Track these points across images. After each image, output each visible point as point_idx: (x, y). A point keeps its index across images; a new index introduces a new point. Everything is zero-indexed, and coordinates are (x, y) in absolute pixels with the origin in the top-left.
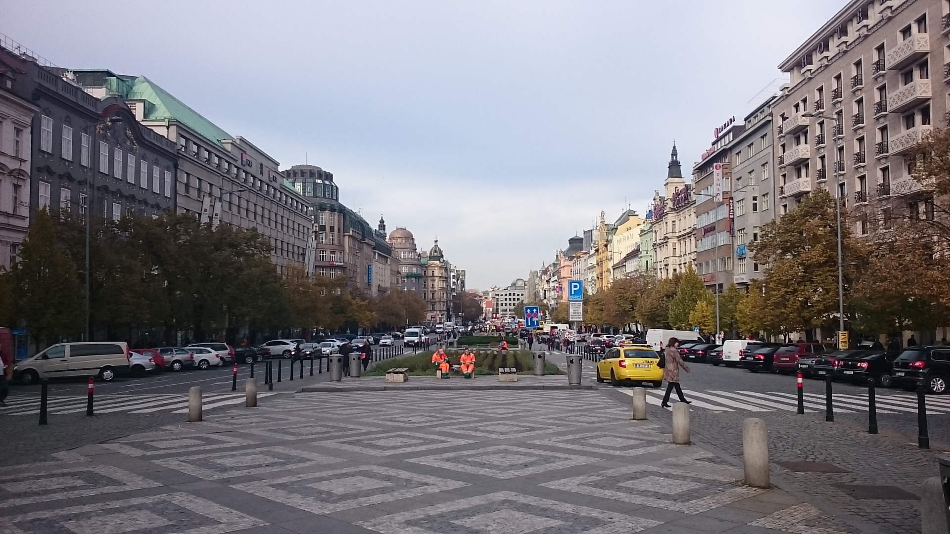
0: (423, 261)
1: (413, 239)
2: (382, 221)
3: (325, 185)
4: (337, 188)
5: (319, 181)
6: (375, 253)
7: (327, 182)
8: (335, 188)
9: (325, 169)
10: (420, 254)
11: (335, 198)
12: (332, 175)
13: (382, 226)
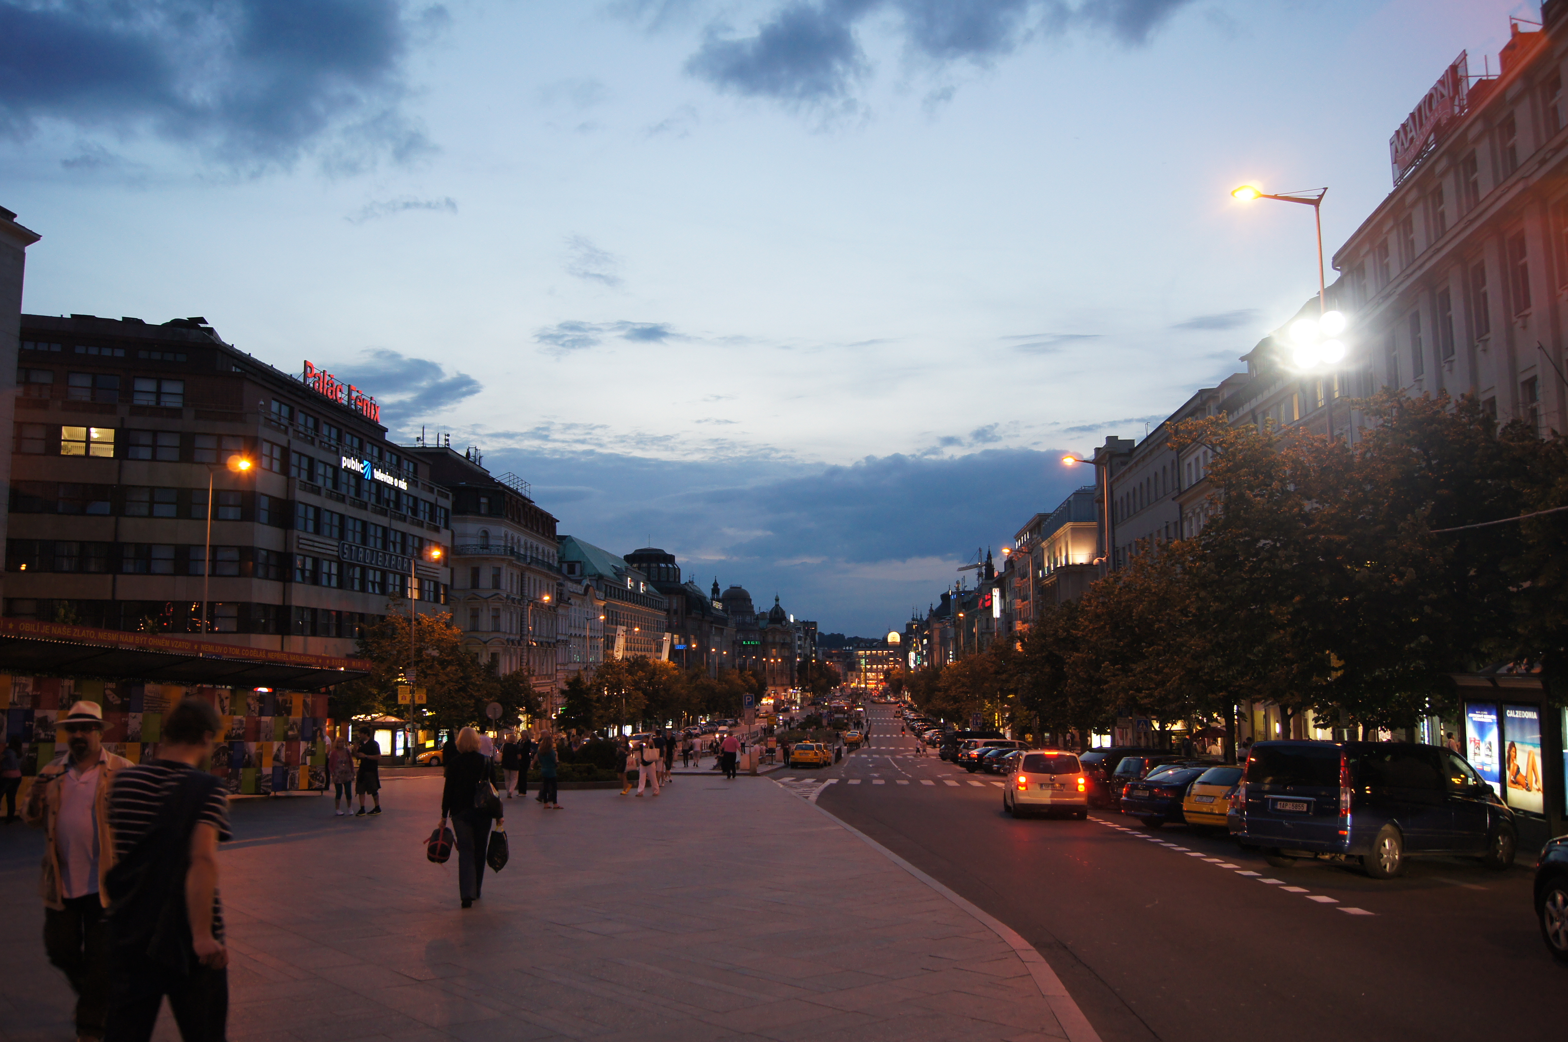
0: (762, 624)
1: (750, 600)
2: (716, 585)
3: (668, 568)
4: (679, 570)
5: (663, 565)
6: (712, 627)
7: (670, 566)
8: (677, 570)
9: (669, 551)
10: (757, 617)
11: (677, 580)
12: (674, 556)
13: (715, 589)
